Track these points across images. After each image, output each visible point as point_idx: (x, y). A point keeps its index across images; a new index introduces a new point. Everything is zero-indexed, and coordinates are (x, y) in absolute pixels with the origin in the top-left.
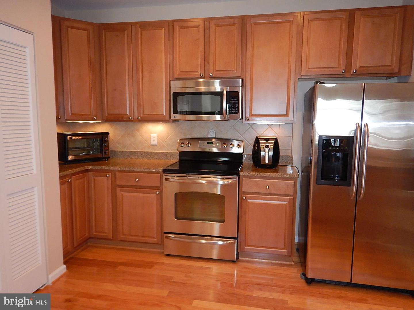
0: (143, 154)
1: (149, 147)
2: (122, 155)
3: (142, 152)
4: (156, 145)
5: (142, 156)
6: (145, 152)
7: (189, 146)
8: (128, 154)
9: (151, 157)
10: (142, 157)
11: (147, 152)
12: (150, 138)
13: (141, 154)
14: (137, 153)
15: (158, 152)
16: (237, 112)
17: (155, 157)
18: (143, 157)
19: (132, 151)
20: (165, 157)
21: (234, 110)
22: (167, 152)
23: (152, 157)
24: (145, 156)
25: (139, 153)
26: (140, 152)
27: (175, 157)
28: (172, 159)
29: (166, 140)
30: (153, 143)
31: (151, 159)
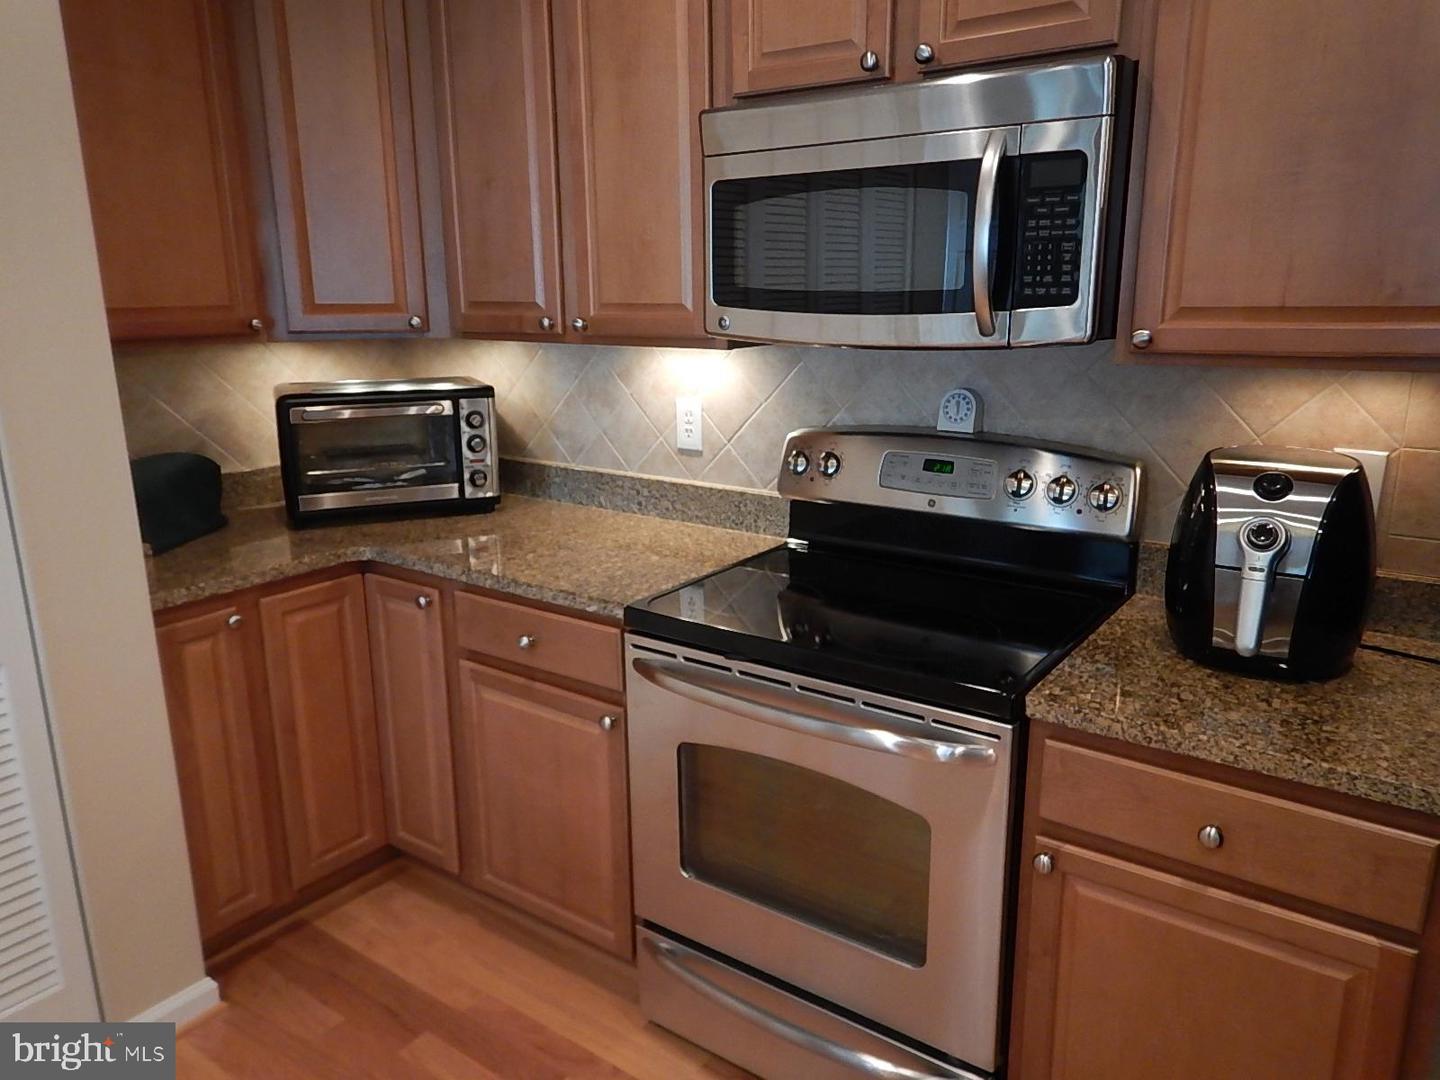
0: (645, 492)
1: (667, 462)
2: (565, 485)
3: (641, 479)
4: (699, 454)
5: (641, 499)
6: (653, 482)
7: (830, 471)
8: (586, 485)
9: (674, 508)
10: (640, 504)
11: (657, 481)
12: (675, 417)
13: (638, 492)
14: (620, 483)
15: (702, 488)
16: (1066, 291)
17: (690, 509)
18: (644, 503)
19: (602, 475)
20: (734, 517)
21: (1048, 279)
22: (742, 494)
23: (678, 506)
24: (653, 500)
25: (628, 484)
26: (632, 478)
27: (773, 518)
28: (764, 530)
29: (739, 430)
30: (686, 441)
31: (675, 516)
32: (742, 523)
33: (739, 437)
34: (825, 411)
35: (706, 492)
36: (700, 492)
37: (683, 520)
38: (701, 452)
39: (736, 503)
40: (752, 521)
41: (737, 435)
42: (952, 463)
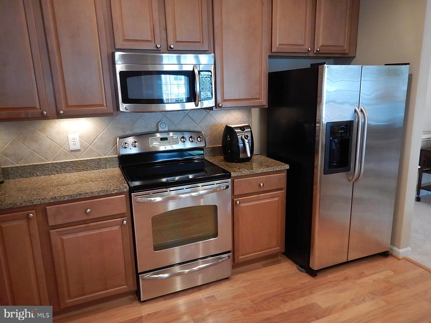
0: (59, 167)
1: (66, 155)
4: (79, 150)
5: (57, 169)
6: (62, 163)
8: (29, 170)
9: (72, 169)
10: (57, 171)
11: (64, 162)
12: (68, 141)
13: (56, 167)
14: (47, 166)
15: (84, 160)
17: (79, 168)
18: (59, 170)
19: (37, 165)
20: (97, 166)
22: (100, 159)
23: (74, 168)
24: (63, 168)
25: (50, 166)
27: (112, 163)
28: (109, 167)
29: (94, 140)
30: (72, 147)
31: (73, 171)
32: (100, 167)
33: (94, 143)
34: (123, 131)
35: (85, 161)
36: (83, 162)
37: (77, 172)
38: (80, 150)
39: (98, 162)
40: (104, 166)
41: (94, 142)
42: (167, 138)
